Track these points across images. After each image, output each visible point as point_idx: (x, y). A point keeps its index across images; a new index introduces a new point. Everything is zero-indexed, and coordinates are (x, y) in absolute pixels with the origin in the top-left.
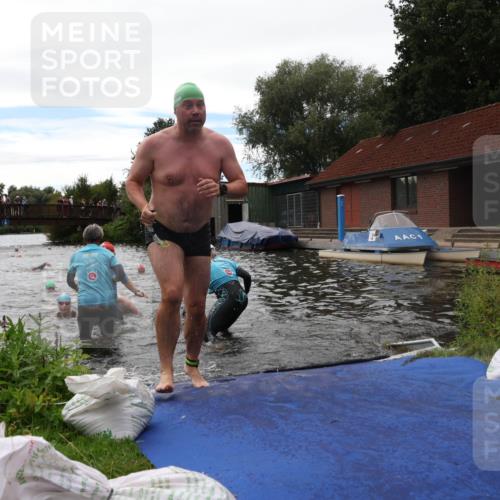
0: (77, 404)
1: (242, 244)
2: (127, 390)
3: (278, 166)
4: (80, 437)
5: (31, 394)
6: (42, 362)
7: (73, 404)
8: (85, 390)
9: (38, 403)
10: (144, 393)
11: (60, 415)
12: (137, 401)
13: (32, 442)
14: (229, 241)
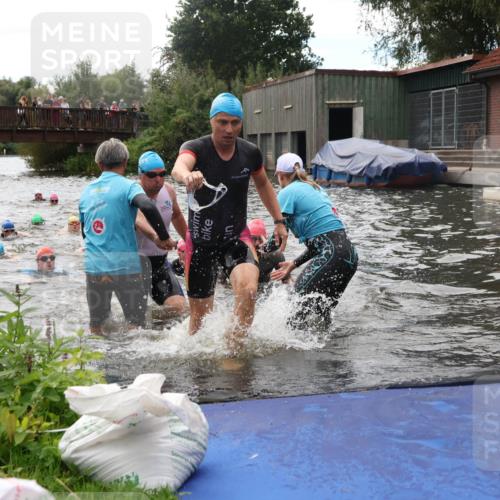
0: (85, 432)
1: (351, 176)
2: (165, 411)
3: (417, 40)
4: (88, 485)
5: (8, 415)
6: (27, 363)
7: (77, 432)
8: (97, 409)
9: (20, 430)
10: (193, 415)
11: (56, 450)
12: (181, 428)
13: (18, 489)
14: (331, 171)
